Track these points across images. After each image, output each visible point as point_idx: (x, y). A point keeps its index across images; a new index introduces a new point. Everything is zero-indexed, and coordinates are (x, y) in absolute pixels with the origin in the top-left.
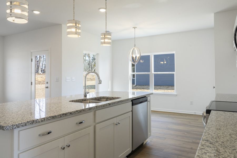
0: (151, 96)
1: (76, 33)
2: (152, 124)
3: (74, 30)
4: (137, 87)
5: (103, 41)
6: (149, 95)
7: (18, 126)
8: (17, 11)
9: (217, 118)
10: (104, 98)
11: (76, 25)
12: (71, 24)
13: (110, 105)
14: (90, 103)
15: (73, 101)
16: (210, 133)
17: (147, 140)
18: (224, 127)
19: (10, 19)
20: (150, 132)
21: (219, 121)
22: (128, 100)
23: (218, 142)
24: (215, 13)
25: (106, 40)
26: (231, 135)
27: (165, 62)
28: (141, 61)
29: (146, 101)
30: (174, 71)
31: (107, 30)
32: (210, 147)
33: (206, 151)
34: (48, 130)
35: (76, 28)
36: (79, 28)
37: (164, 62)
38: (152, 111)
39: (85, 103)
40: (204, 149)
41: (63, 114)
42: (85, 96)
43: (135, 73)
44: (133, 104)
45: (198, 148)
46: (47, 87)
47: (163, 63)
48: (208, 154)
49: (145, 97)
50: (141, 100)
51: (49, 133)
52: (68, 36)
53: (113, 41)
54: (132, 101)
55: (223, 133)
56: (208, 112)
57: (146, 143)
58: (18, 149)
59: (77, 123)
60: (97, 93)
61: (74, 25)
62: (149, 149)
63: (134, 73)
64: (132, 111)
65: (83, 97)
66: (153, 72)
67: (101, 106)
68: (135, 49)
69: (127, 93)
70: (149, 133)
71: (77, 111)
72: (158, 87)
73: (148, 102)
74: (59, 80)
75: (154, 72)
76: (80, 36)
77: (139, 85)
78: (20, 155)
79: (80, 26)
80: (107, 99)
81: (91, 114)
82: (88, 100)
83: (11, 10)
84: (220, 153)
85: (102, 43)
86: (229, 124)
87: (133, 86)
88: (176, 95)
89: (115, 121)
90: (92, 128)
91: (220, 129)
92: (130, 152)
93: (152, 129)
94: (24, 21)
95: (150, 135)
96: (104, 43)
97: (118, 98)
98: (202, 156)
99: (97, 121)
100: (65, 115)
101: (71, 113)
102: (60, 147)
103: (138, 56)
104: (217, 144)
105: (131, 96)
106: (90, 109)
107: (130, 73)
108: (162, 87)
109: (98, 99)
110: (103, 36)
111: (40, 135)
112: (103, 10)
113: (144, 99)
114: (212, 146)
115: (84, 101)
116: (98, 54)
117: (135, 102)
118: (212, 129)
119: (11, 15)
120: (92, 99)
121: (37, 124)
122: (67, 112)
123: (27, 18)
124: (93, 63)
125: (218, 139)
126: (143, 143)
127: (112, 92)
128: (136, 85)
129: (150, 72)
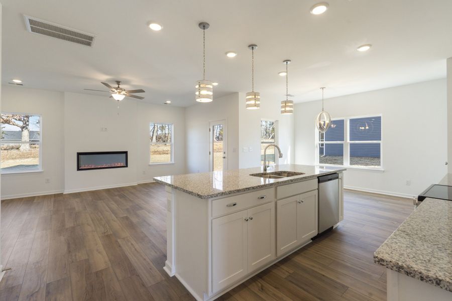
0: (343, 172)
1: (255, 105)
2: (345, 205)
3: (253, 102)
4: (327, 157)
5: (284, 109)
6: (341, 171)
7: (212, 196)
8: (204, 92)
9: (430, 208)
10: (285, 172)
11: (255, 97)
12: (250, 97)
13: (292, 181)
14: (270, 177)
15: (252, 175)
16: (411, 224)
17: (338, 224)
18: (435, 219)
19: (198, 100)
20: (342, 215)
21: (432, 211)
22: (313, 176)
23: (417, 234)
24: (447, 59)
25: (288, 109)
26: (441, 230)
27: (367, 128)
28: (332, 125)
29: (337, 178)
30: (380, 140)
31: (288, 94)
32: (405, 238)
33: (397, 241)
34: (234, 202)
35: (255, 99)
36: (258, 100)
37: (365, 128)
38: (344, 189)
39: (265, 177)
40: (396, 238)
41: (246, 188)
42: (265, 170)
43: (325, 142)
44: (319, 182)
45: (389, 237)
46: (224, 158)
47: (363, 128)
48: (399, 244)
49: (336, 173)
50: (330, 177)
51: (234, 205)
52: (248, 108)
53: (295, 105)
54: (318, 177)
55: (429, 226)
56: (421, 199)
57: (336, 228)
58: (212, 216)
59: (258, 198)
60: (277, 166)
61: (253, 97)
62: (341, 235)
63: (322, 142)
64: (318, 189)
65: (262, 171)
66: (348, 141)
67: (283, 182)
68: (324, 114)
69: (313, 168)
70: (340, 217)
71: (259, 186)
72: (356, 159)
73: (340, 180)
74: (236, 151)
75: (350, 140)
76: (259, 108)
77: (330, 156)
78: (213, 220)
79: (259, 97)
80: (289, 174)
81: (272, 190)
82: (268, 174)
83: (199, 92)
84: (415, 245)
85: (282, 112)
86: (445, 217)
87: (322, 156)
88: (384, 171)
89: (298, 198)
90: (273, 204)
91: (428, 221)
92: (316, 234)
93: (345, 212)
94: (210, 100)
95: (343, 219)
96: (285, 112)
97: (301, 174)
98: (392, 245)
99: (278, 198)
100: (248, 189)
101: (253, 188)
102: (244, 218)
103: (327, 122)
104: (415, 237)
105: (317, 172)
106: (271, 184)
107: (317, 142)
108: (363, 159)
109: (279, 174)
110: (284, 105)
111: (227, 206)
112: (283, 74)
113: (334, 176)
114: (407, 237)
115: (264, 175)
116: (277, 121)
117: (322, 178)
118: (416, 220)
119: (200, 96)
120: (272, 173)
121: (225, 196)
122: (250, 186)
123: (212, 97)
124: (271, 129)
125: (419, 232)
126: (333, 227)
127: (294, 166)
128: (325, 156)
129: (343, 140)
